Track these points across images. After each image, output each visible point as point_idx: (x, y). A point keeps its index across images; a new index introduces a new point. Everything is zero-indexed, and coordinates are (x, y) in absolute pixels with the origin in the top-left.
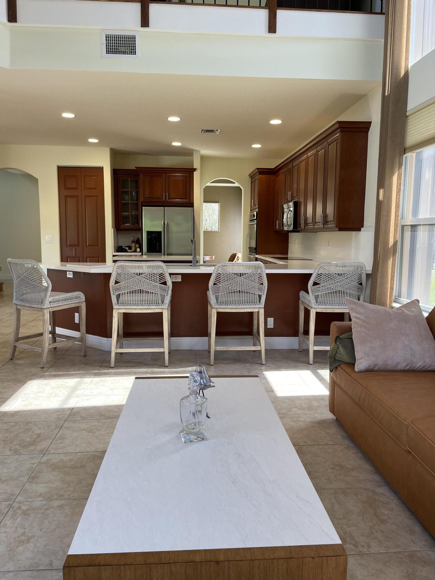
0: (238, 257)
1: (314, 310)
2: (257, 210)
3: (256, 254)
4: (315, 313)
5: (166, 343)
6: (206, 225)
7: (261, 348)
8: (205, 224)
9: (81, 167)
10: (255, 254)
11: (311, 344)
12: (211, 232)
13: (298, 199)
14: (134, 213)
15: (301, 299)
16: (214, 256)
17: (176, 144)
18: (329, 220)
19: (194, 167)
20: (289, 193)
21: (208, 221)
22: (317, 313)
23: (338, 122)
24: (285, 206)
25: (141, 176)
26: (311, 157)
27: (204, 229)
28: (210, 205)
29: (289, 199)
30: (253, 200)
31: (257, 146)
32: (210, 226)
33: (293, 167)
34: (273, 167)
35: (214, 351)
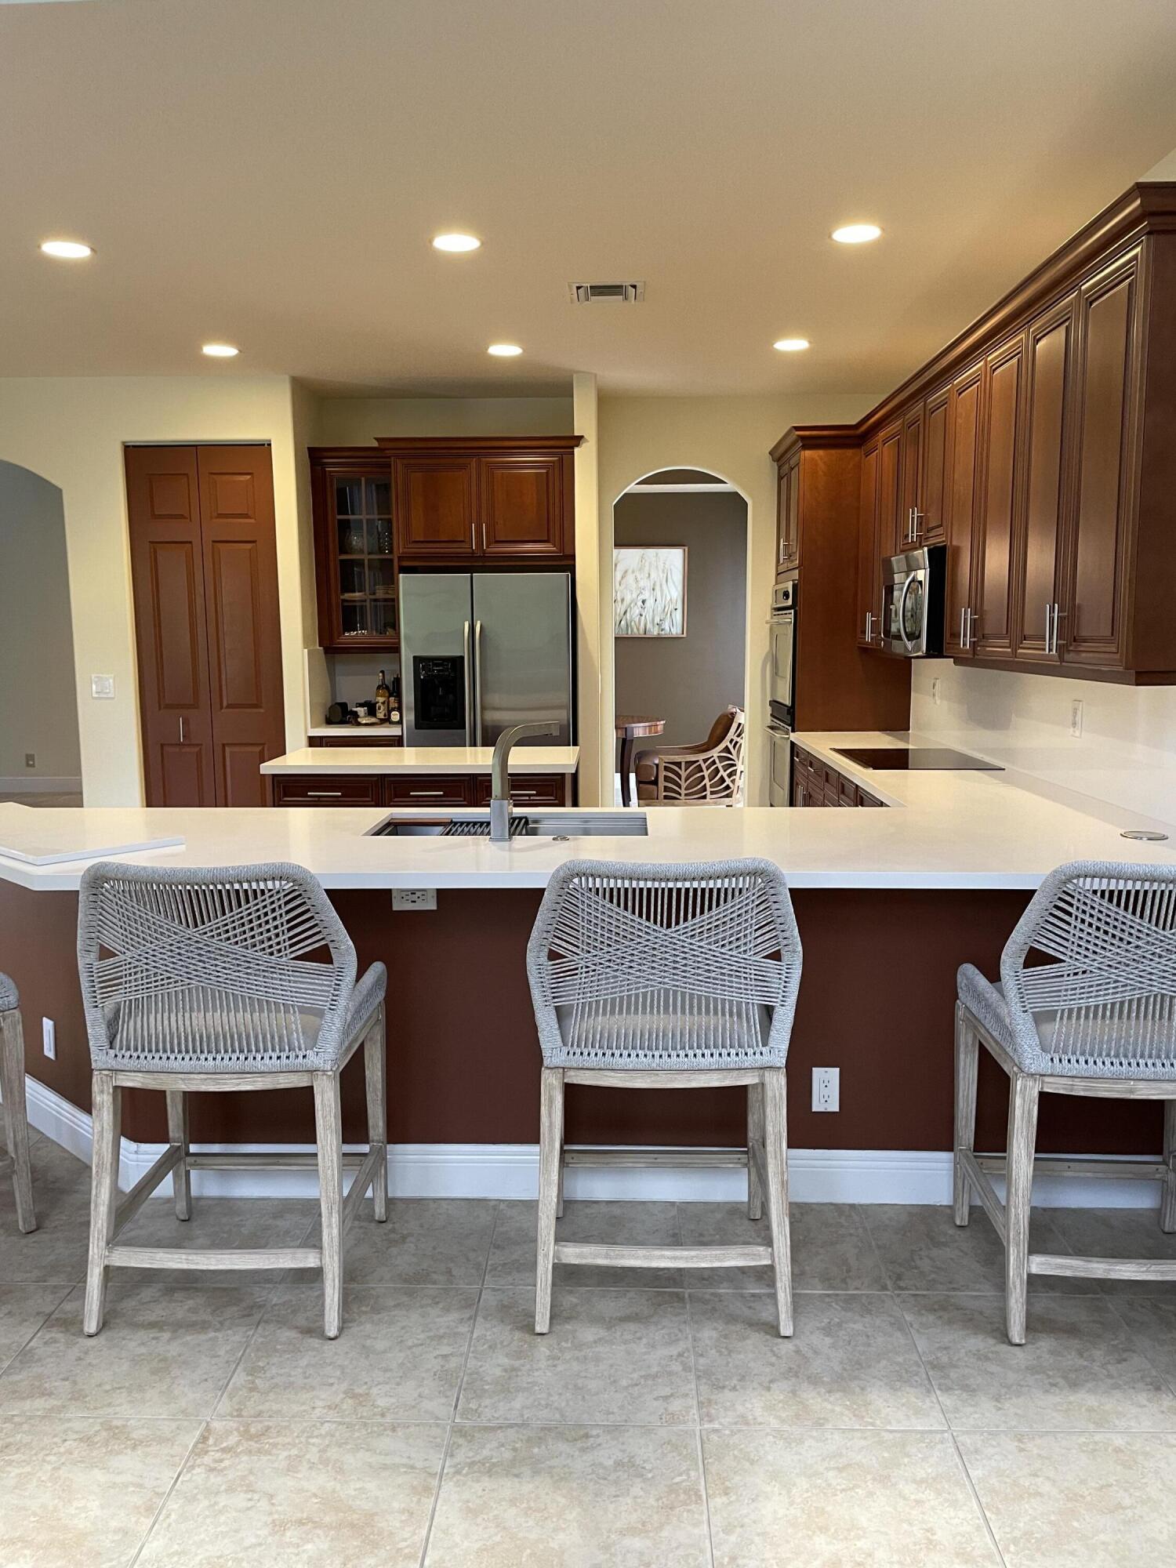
0: (740, 724)
1: (1030, 1083)
2: (796, 574)
3: (793, 731)
4: (1036, 1094)
5: (330, 1226)
6: (643, 618)
7: (772, 1255)
8: (641, 615)
9: (196, 446)
10: (790, 728)
11: (1018, 1245)
12: (659, 639)
13: (946, 537)
14: (380, 593)
15: (964, 999)
16: (662, 722)
17: (505, 350)
18: (1085, 632)
19: (577, 433)
20: (913, 513)
21: (650, 603)
22: (1044, 1097)
23: (1141, 189)
24: (898, 561)
25: (398, 468)
26: (1001, 368)
27: (638, 630)
28: (657, 554)
29: (913, 535)
30: (782, 540)
31: (792, 345)
32: (657, 620)
33: (929, 412)
34: (854, 422)
35: (550, 1267)
